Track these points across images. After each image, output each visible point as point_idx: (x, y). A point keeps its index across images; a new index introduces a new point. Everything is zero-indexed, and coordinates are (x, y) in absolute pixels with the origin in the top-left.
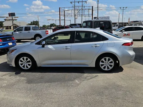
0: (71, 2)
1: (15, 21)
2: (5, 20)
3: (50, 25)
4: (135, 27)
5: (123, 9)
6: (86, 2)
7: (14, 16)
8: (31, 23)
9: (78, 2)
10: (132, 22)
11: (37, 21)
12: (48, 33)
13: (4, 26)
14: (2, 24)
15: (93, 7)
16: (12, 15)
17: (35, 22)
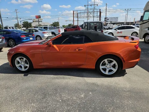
0: (85, 6)
1: (40, 22)
2: (33, 21)
3: (68, 25)
4: (126, 26)
5: (128, 10)
6: (97, 5)
7: (39, 18)
8: (53, 23)
9: (91, 5)
10: (138, 21)
11: (57, 22)
12: (60, 32)
13: (32, 26)
14: (31, 25)
15: (100, 9)
16: (38, 17)
17: (56, 23)
